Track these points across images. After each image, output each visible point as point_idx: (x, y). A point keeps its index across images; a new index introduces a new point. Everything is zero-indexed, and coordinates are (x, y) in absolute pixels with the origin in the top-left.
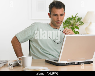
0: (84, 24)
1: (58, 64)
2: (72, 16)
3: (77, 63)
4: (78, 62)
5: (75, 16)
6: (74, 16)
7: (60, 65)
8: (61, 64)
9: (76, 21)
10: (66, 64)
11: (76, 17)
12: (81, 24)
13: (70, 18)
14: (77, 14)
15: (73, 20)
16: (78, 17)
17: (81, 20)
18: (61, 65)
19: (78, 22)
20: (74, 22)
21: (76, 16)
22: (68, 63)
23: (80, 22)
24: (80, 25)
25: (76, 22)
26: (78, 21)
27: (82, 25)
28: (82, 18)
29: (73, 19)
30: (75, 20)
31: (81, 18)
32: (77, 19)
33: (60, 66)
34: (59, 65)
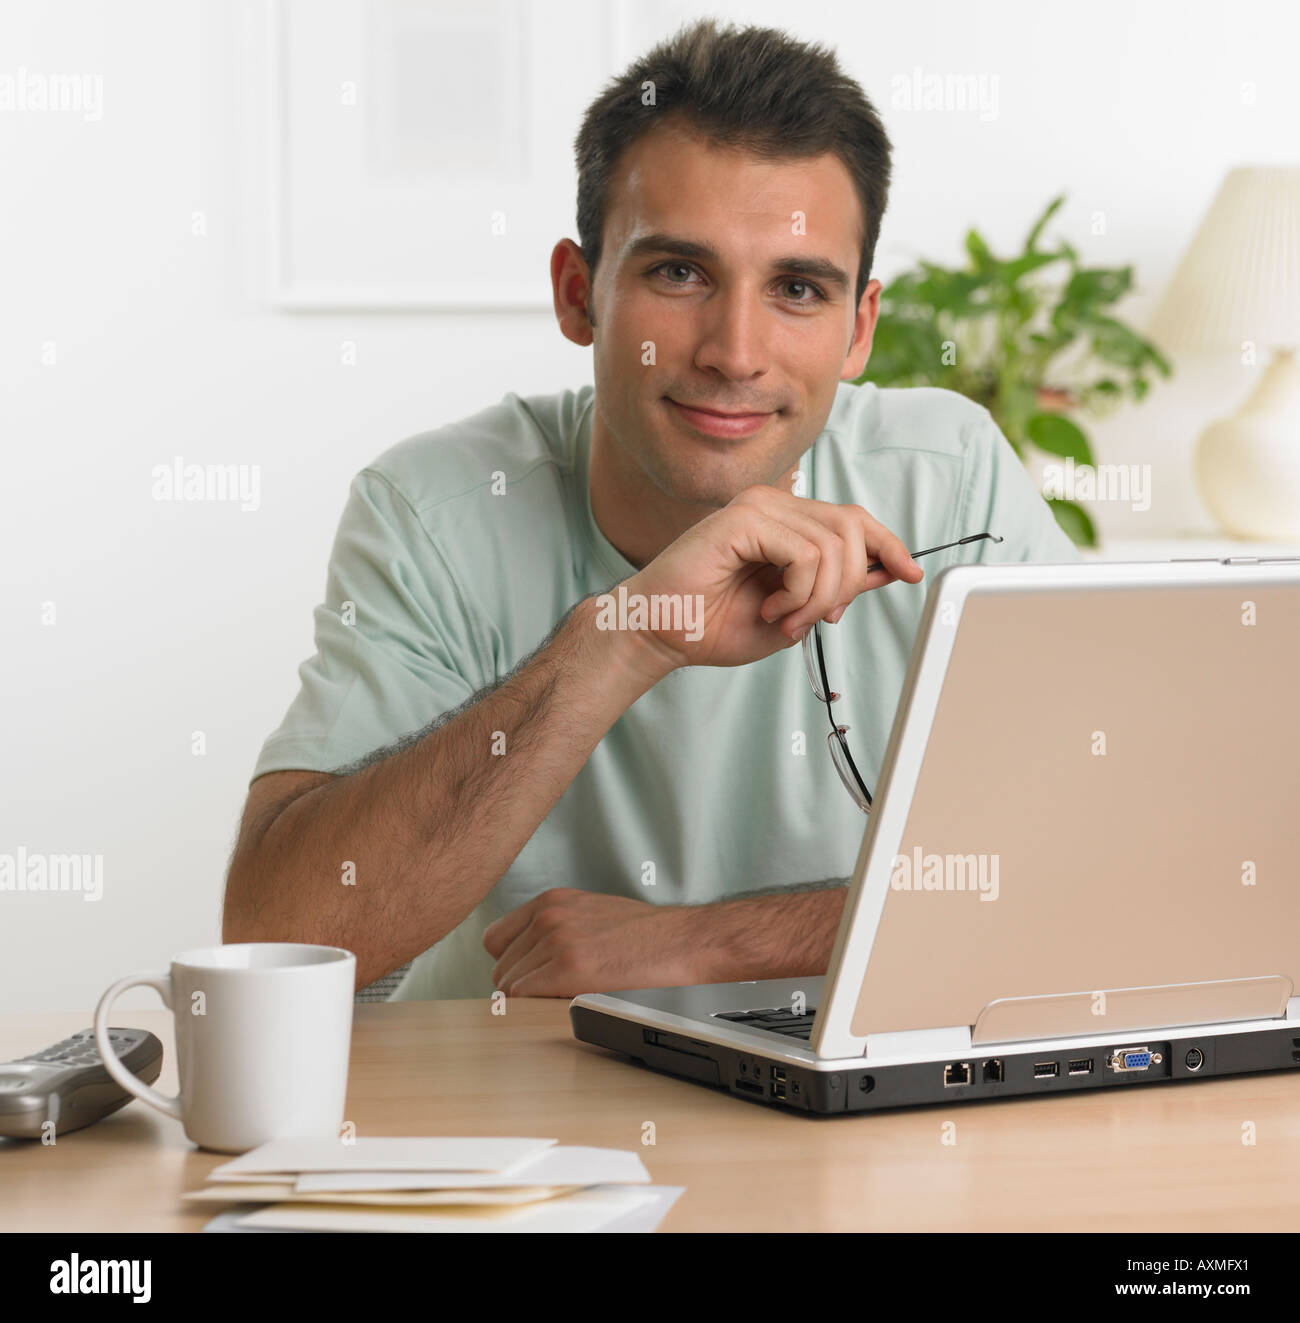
0: (1166, 370)
1: (822, 1077)
2: (977, 249)
3: (1135, 1060)
4: (1166, 1047)
5: (1031, 243)
6: (1006, 246)
7: (858, 1099)
8: (869, 1079)
9: (1041, 322)
10: (957, 1071)
11: (1033, 259)
12: (1122, 376)
13: (933, 271)
14: (1054, 207)
15: (981, 310)
16: (1068, 253)
17: (1130, 311)
18: (875, 1098)
19: (1064, 338)
20: (1007, 346)
21: (1046, 244)
22: (993, 1069)
23: (1108, 335)
24: (1107, 387)
25: (1037, 339)
26: (1068, 322)
27: (1141, 388)
28: (1141, 278)
29: (981, 296)
30: (1019, 305)
31: (1125, 279)
32: (1054, 298)
33: (848, 1113)
34: (835, 1103)
